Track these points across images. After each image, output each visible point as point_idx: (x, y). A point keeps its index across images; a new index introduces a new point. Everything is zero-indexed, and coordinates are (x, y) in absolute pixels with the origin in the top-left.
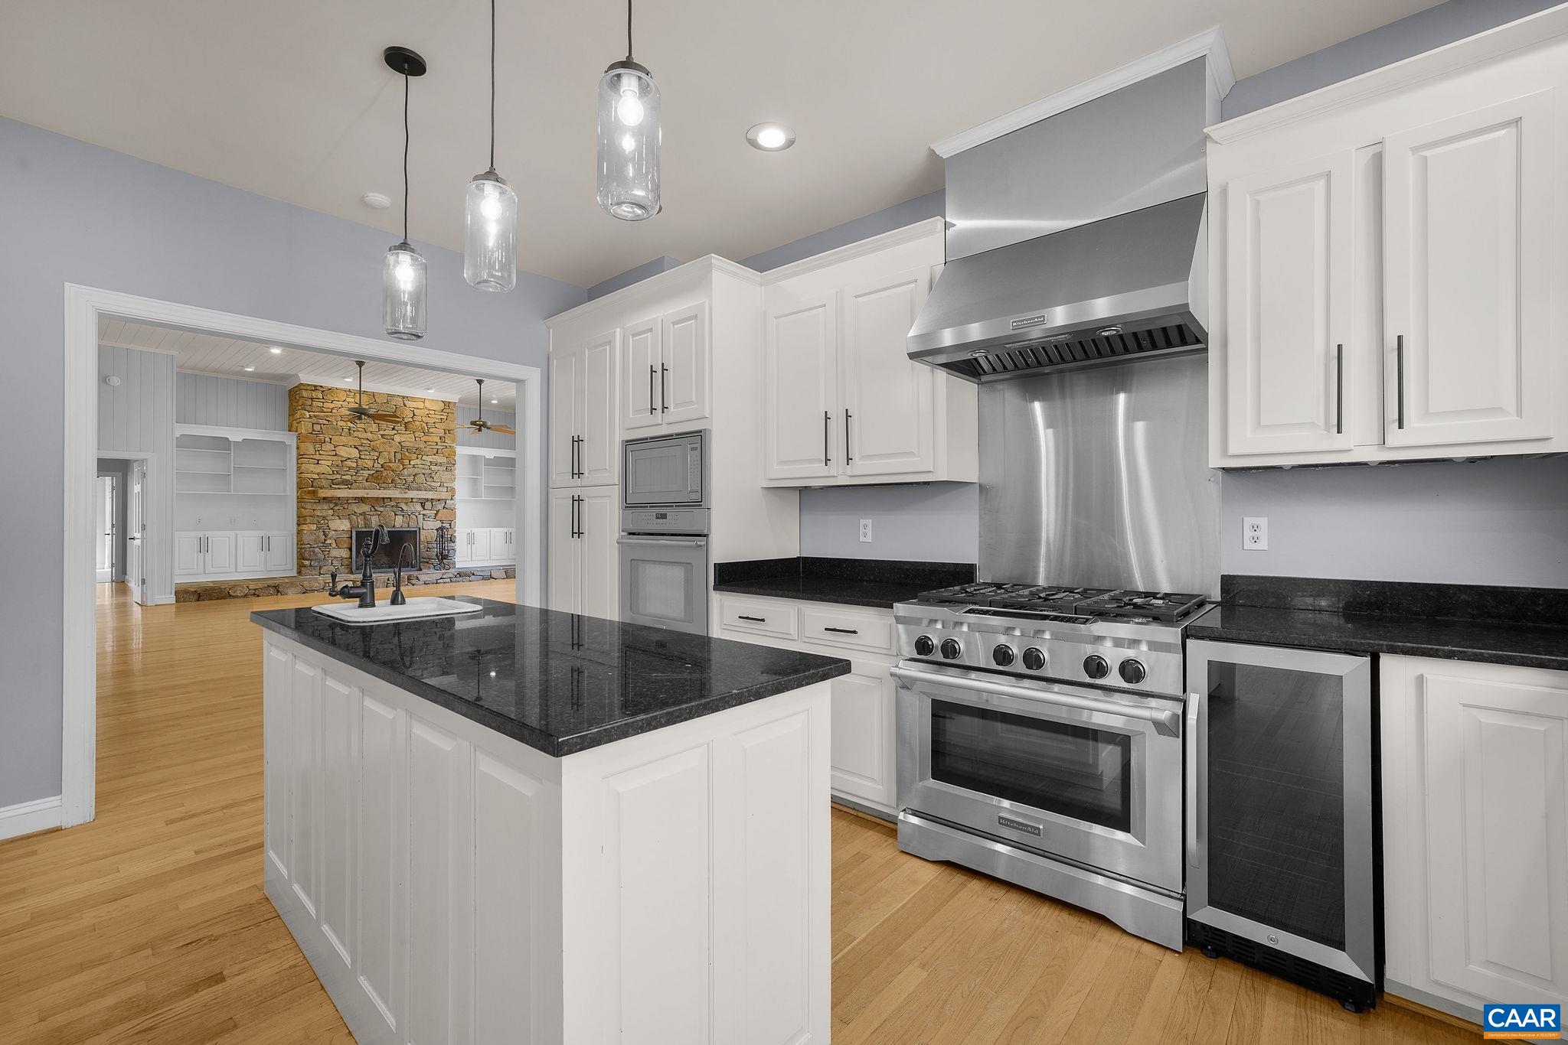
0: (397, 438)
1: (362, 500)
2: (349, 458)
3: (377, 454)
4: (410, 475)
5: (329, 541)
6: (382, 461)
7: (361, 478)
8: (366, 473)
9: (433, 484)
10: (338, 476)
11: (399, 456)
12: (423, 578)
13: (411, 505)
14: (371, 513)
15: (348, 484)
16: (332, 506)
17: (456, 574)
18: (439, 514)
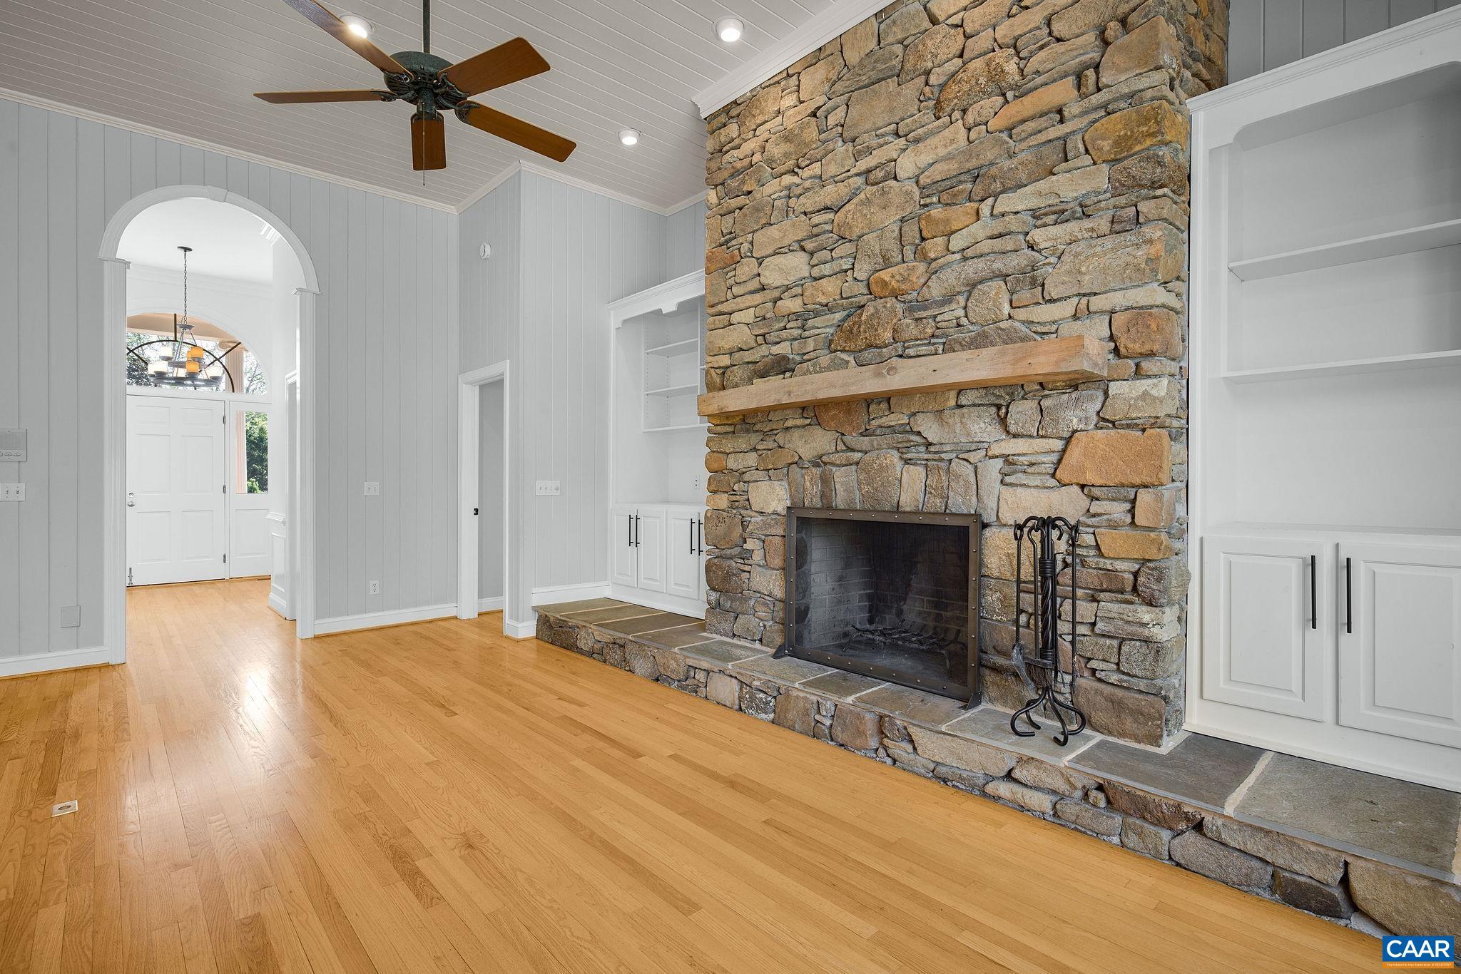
0: (907, 165)
1: (814, 412)
2: (788, 288)
3: (848, 248)
4: (947, 300)
5: (750, 545)
6: (862, 270)
7: (811, 345)
8: (825, 326)
9: (1044, 313)
10: (764, 350)
11: (911, 232)
12: (932, 747)
13: (954, 419)
14: (836, 458)
15: (782, 366)
16: (754, 438)
17: (1091, 783)
18: (1075, 454)
